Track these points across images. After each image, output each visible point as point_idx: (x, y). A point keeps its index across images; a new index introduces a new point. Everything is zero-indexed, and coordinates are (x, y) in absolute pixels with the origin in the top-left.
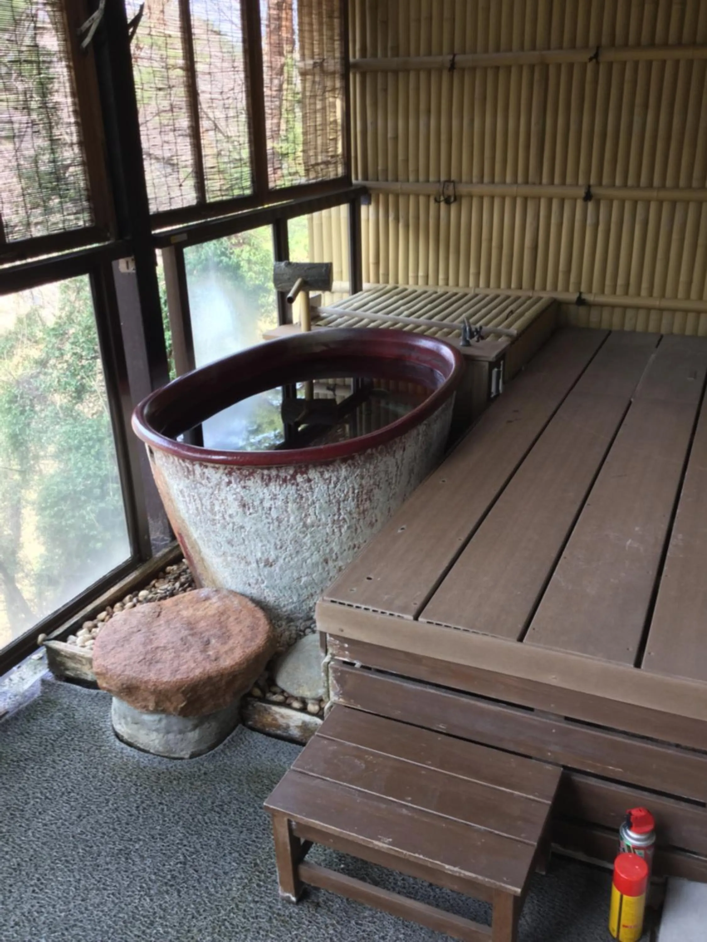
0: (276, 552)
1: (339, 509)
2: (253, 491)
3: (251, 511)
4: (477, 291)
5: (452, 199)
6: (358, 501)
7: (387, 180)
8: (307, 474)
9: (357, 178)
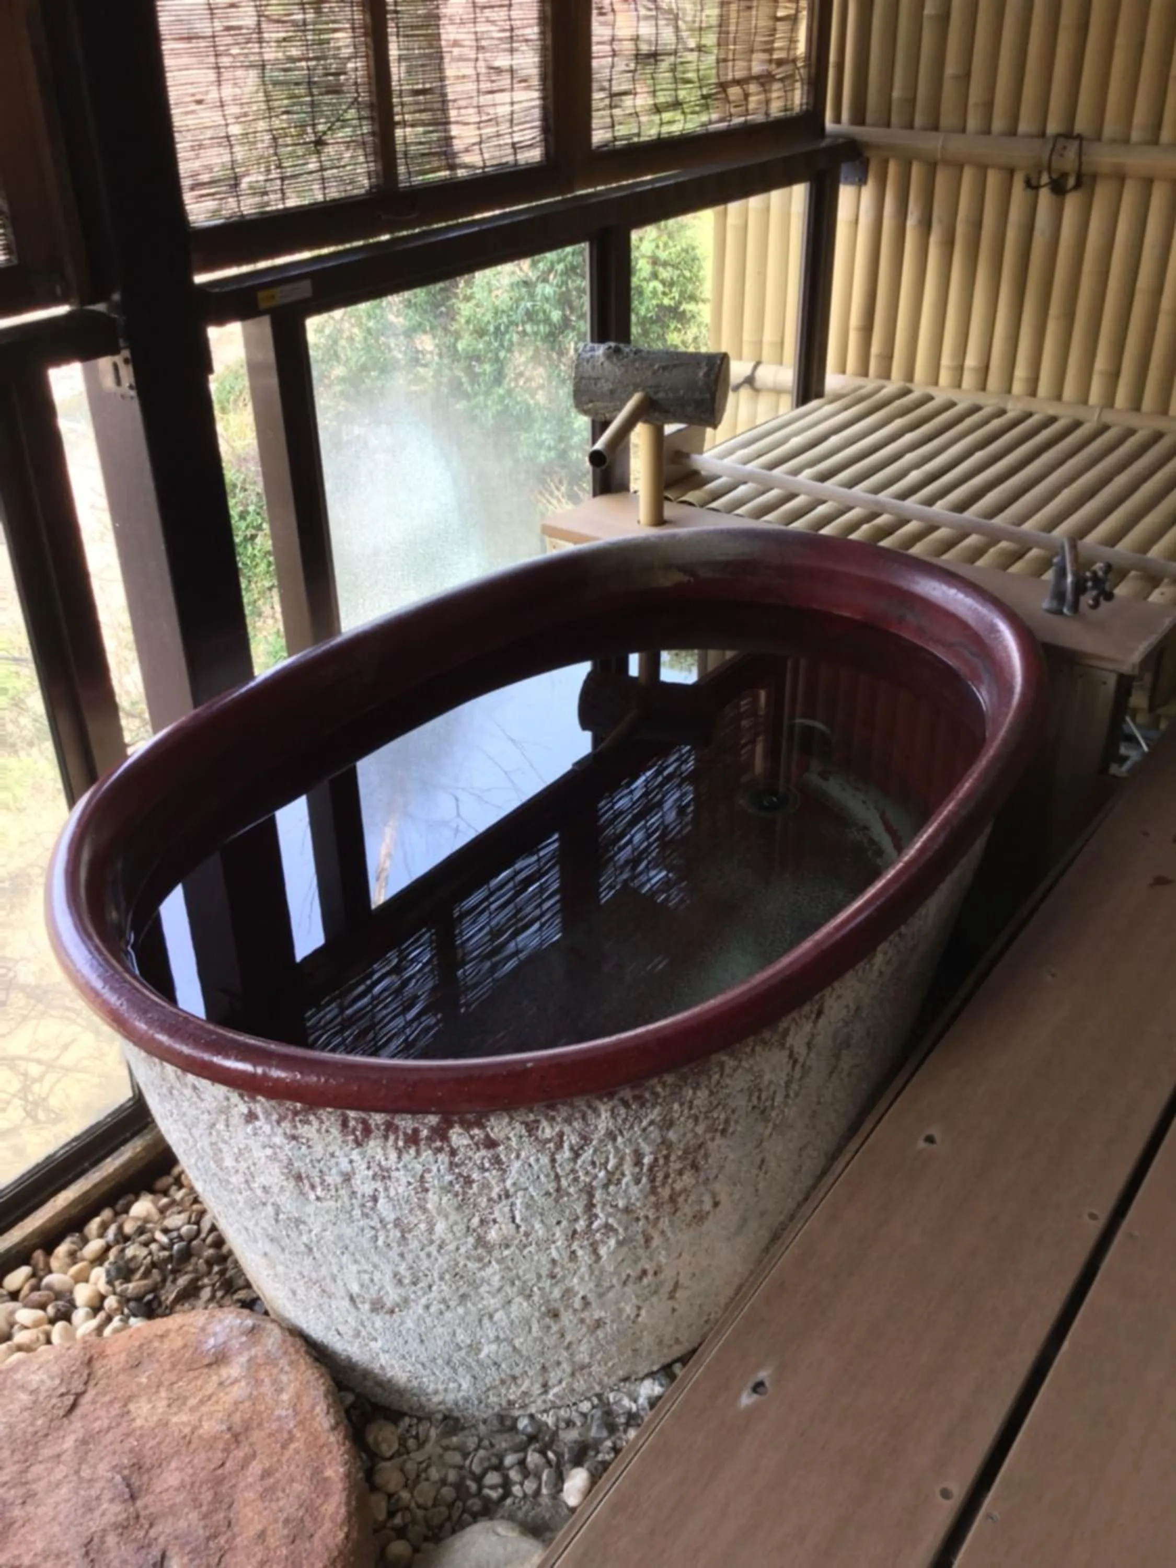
0: (402, 1292)
1: (590, 1206)
2: (319, 1151)
3: (319, 1192)
4: (1108, 417)
5: (1071, 181)
6: (652, 1180)
7: (910, 126)
8: (482, 1127)
9: (837, 119)
